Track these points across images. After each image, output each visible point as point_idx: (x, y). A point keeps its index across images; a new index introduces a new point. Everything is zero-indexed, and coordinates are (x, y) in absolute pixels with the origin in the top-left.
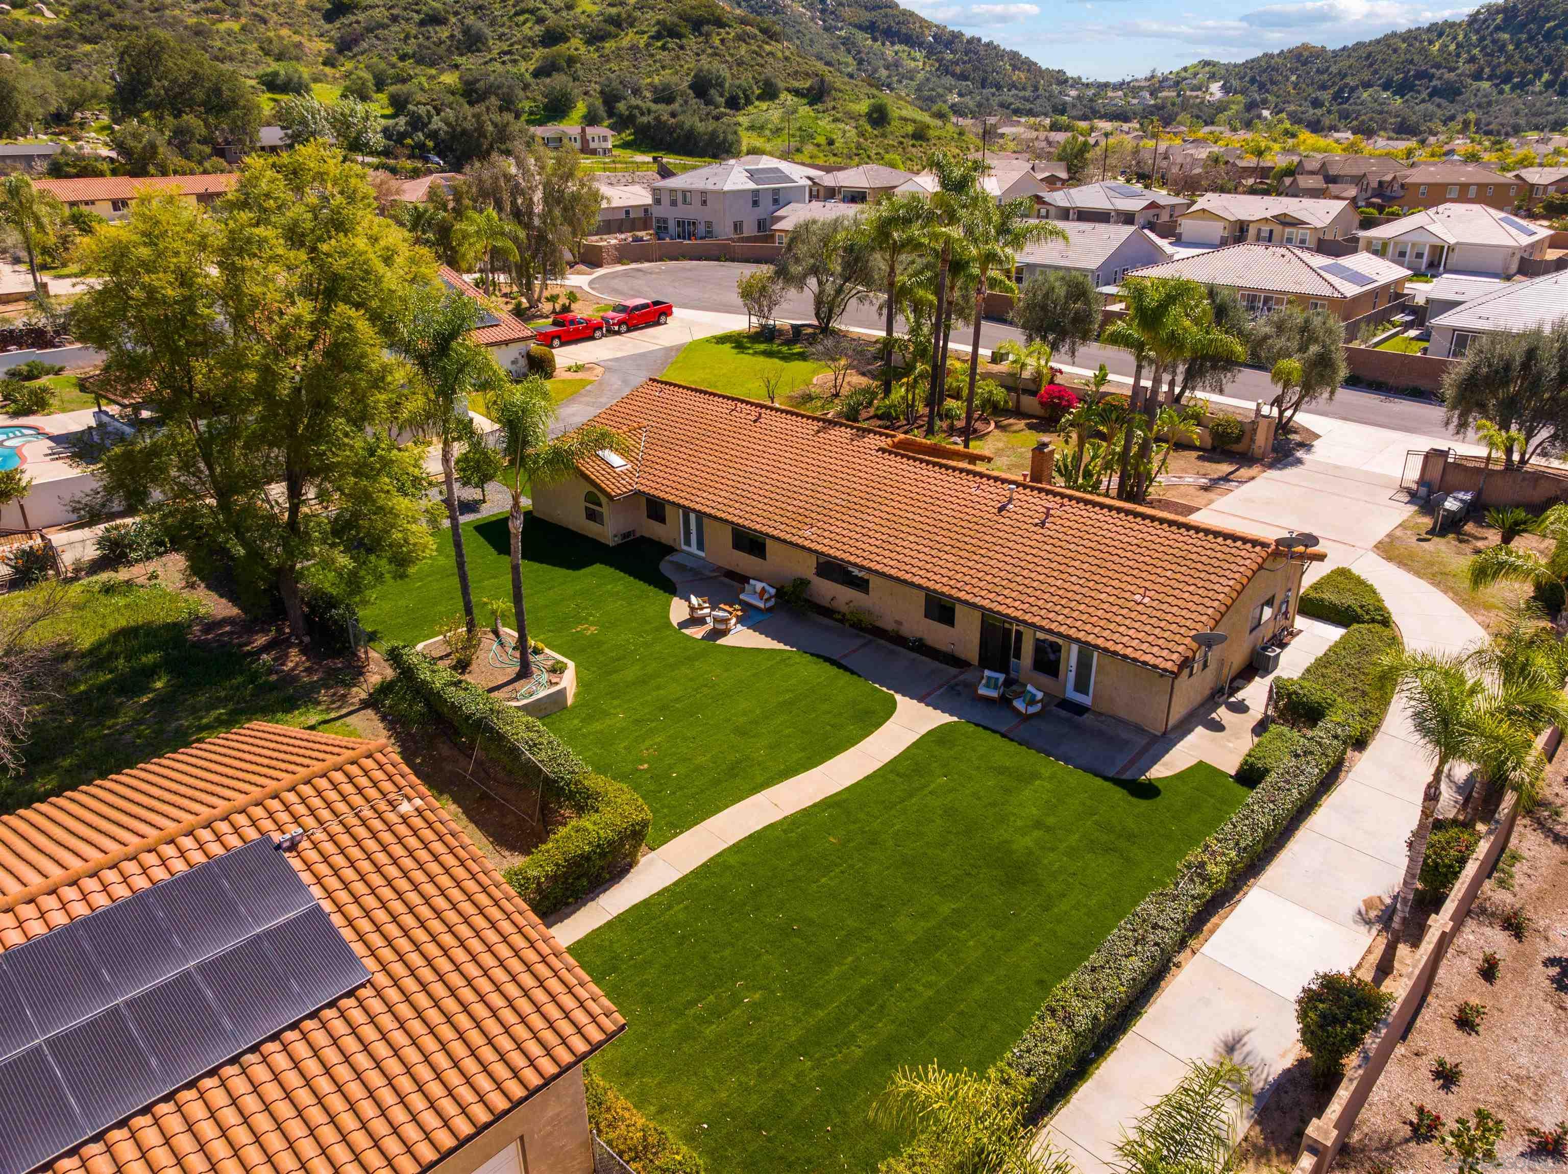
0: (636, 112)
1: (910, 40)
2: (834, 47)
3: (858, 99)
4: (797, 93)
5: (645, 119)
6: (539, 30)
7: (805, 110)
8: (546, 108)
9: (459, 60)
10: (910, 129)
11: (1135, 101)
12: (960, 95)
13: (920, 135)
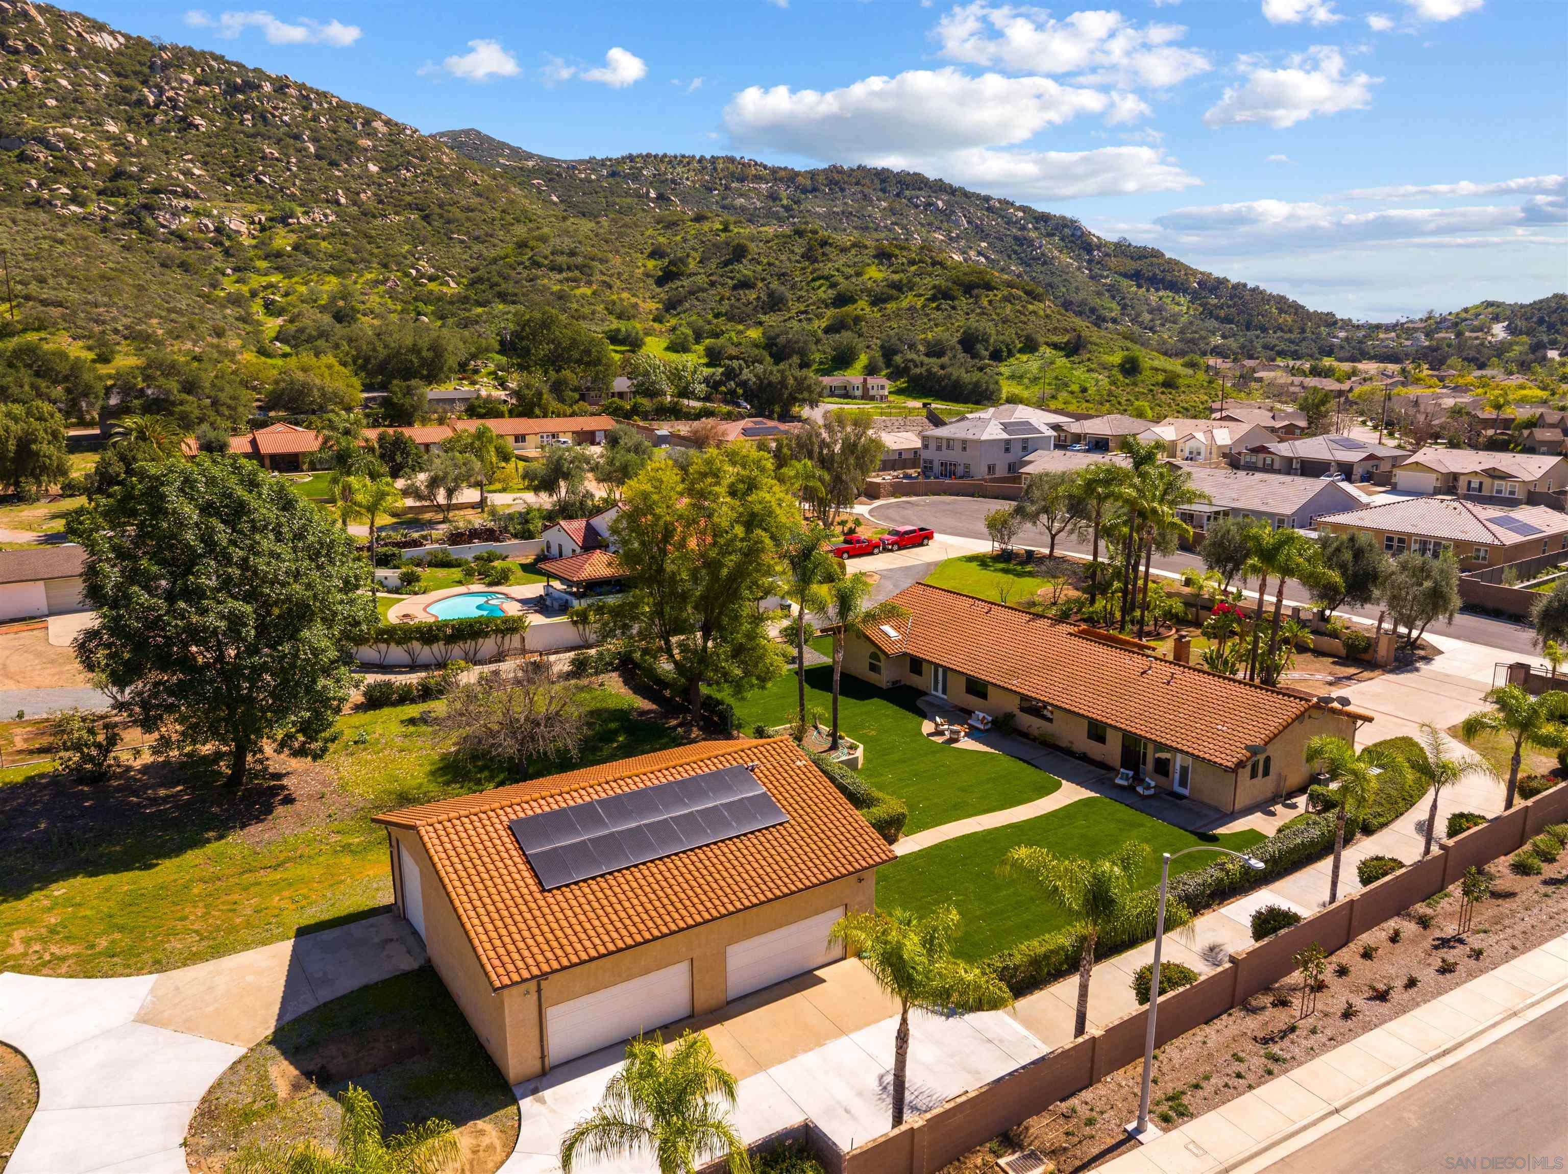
0: (911, 365)
1: (1175, 287)
2: (1099, 294)
3: (1112, 352)
4: (1055, 346)
5: (918, 371)
6: (832, 293)
7: (1061, 361)
8: (834, 359)
9: (763, 318)
10: (1161, 378)
11: (1408, 343)
12: (1224, 337)
13: (1170, 384)
